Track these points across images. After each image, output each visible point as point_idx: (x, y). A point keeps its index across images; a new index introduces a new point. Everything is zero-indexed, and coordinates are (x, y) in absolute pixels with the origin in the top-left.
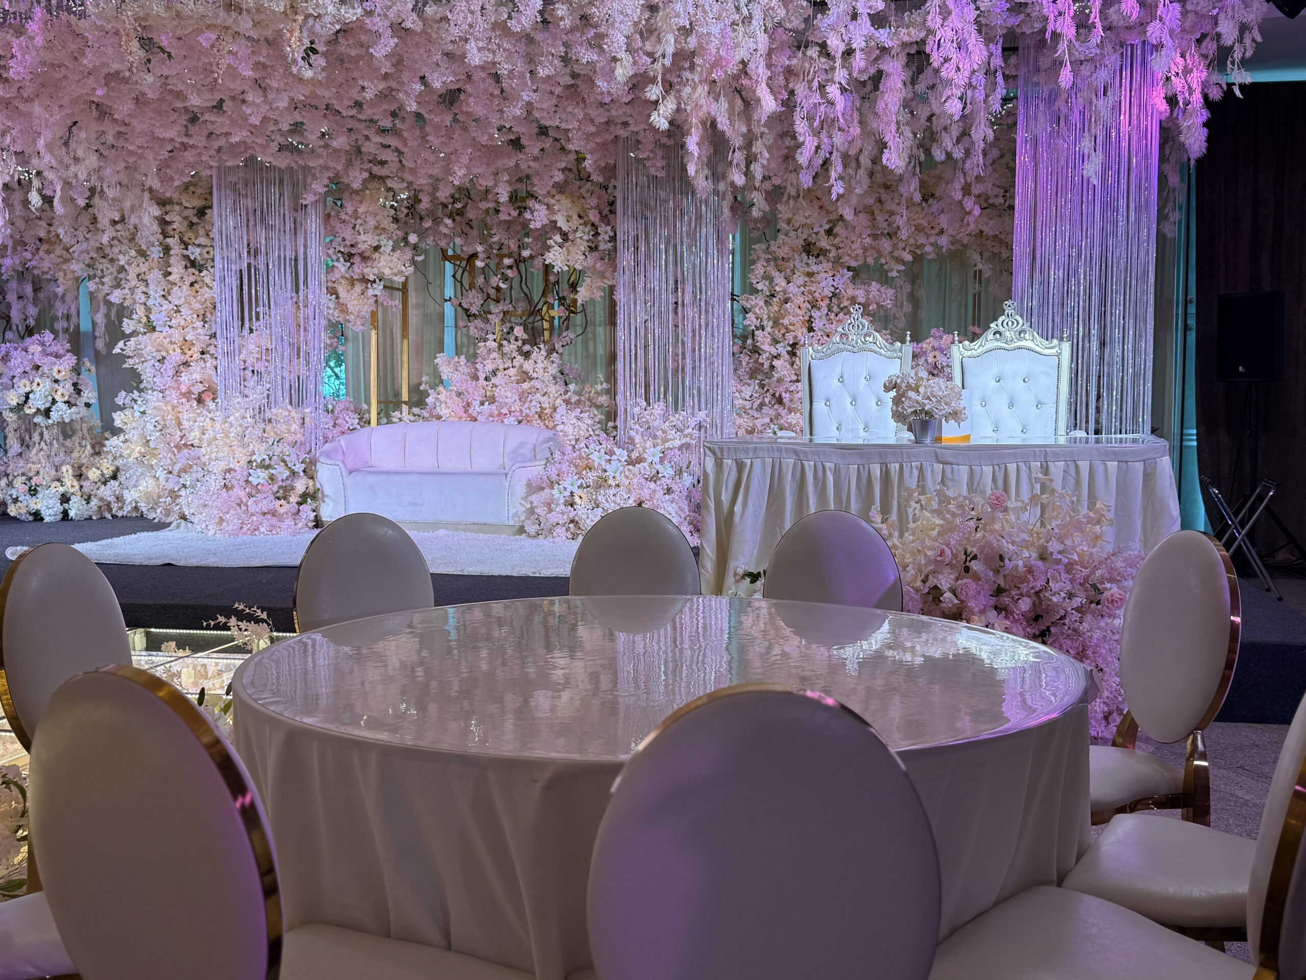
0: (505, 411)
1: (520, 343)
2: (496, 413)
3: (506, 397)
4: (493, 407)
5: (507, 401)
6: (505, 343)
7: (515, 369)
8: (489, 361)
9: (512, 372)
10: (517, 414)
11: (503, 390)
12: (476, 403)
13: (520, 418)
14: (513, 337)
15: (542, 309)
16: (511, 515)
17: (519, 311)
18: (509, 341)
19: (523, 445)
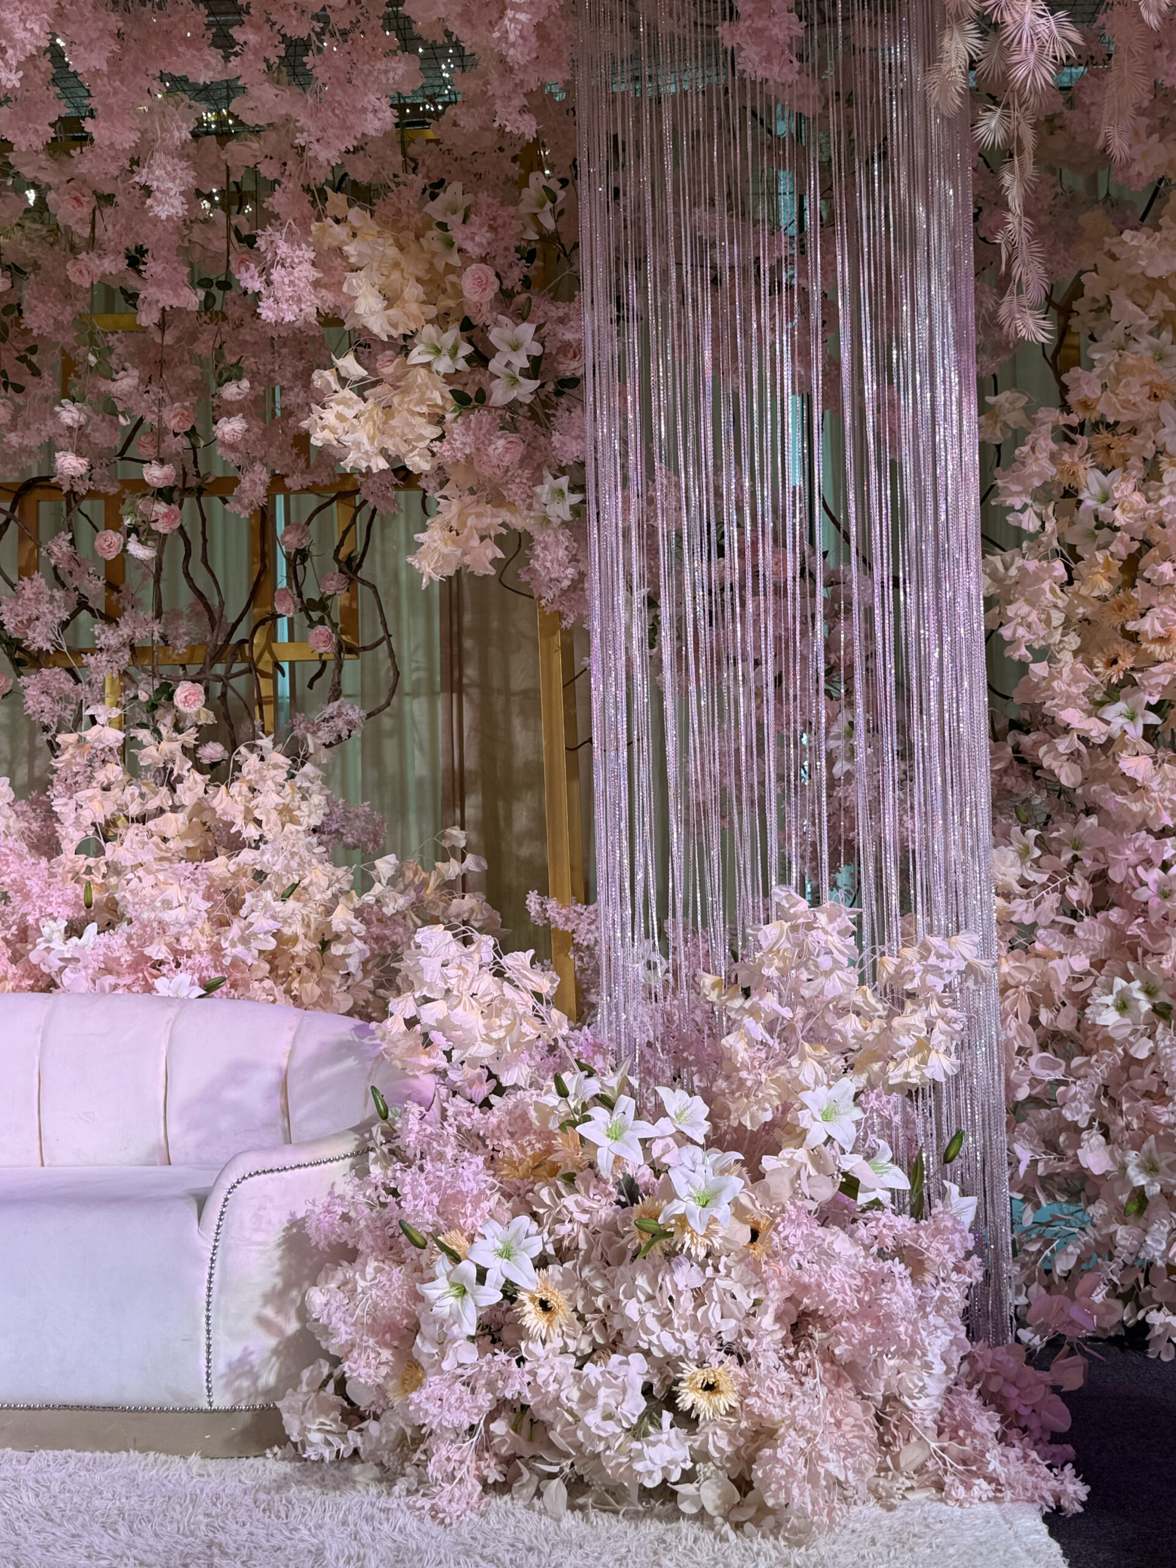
0: (157, 951)
1: (189, 737)
2: (127, 958)
3: (167, 904)
4: (117, 940)
5: (168, 916)
6: (144, 735)
7: (181, 817)
8: (94, 791)
9: (173, 824)
10: (205, 960)
11: (149, 880)
12: (54, 929)
13: (214, 975)
14: (169, 720)
15: (249, 641)
16: (220, 1366)
17: (181, 646)
18: (157, 732)
19: (237, 1073)
